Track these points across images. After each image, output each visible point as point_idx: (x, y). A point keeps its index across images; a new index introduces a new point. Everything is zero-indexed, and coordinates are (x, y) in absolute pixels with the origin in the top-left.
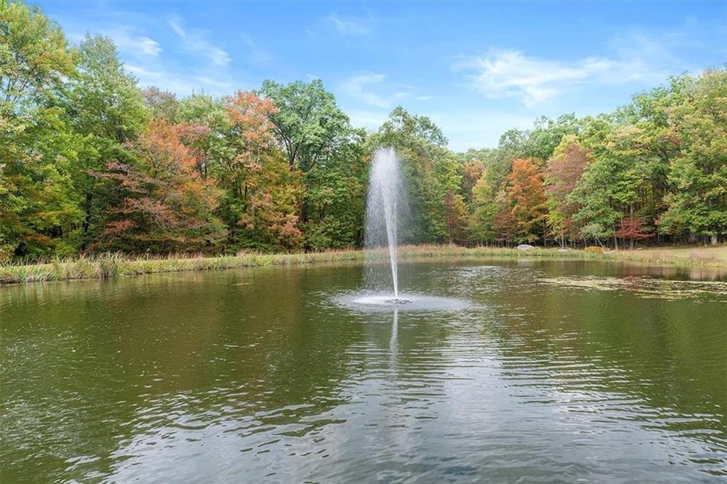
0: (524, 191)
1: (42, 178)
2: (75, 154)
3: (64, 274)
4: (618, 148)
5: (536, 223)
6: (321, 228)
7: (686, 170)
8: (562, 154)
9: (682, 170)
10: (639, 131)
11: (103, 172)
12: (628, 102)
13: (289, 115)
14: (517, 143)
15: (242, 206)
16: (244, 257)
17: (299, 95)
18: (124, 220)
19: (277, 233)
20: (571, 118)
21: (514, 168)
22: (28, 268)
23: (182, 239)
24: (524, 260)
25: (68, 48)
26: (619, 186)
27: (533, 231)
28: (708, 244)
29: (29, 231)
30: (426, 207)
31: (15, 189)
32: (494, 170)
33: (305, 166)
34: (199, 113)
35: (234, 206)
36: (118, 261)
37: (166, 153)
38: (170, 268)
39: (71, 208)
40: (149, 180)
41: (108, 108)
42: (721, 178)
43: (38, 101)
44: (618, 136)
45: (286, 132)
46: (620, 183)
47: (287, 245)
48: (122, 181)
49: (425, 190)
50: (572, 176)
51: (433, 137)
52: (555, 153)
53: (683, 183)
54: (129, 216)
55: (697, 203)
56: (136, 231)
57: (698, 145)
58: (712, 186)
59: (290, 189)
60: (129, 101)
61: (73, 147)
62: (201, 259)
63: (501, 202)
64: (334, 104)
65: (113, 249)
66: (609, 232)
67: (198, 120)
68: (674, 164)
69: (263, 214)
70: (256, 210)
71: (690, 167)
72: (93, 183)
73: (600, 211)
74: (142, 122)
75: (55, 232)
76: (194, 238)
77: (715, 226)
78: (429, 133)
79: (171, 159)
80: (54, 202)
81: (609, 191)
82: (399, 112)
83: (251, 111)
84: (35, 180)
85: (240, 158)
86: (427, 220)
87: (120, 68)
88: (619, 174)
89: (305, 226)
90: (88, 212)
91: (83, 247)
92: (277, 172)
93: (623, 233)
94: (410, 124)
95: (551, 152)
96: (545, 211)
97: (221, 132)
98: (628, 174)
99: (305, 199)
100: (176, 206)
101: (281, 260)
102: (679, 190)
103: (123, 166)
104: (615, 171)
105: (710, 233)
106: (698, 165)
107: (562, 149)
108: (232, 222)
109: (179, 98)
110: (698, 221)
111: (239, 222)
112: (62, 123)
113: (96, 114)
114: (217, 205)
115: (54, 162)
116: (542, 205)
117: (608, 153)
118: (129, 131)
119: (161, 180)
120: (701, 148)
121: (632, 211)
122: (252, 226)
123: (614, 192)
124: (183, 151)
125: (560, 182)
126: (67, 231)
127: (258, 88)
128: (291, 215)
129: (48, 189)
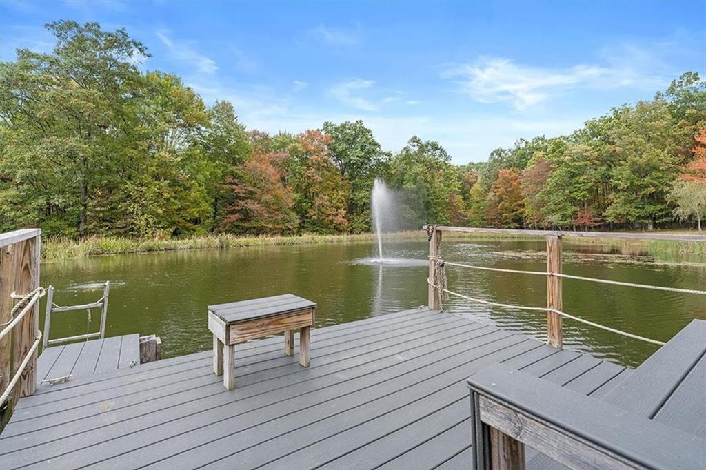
0: (507, 192)
1: (189, 189)
2: (208, 173)
3: (199, 246)
4: (574, 160)
5: (516, 215)
6: (362, 218)
7: (625, 175)
8: (533, 166)
9: (622, 176)
10: (588, 148)
11: (224, 184)
12: (583, 127)
13: (340, 145)
14: (503, 158)
15: (310, 204)
16: (306, 237)
17: (348, 131)
18: (236, 213)
19: (331, 221)
20: (542, 139)
21: (500, 176)
22: (180, 242)
23: (270, 226)
24: (506, 240)
25: (206, 110)
26: (575, 187)
27: (514, 221)
28: (645, 229)
29: (181, 220)
30: (436, 204)
31: (174, 195)
32: (486, 177)
33: (352, 177)
34: (284, 145)
35: (304, 204)
36: (229, 237)
37: (262, 172)
38: (260, 243)
39: (205, 206)
40: (250, 189)
41: (228, 145)
42: (652, 181)
43: (188, 142)
44: (573, 151)
45: (339, 156)
46: (575, 185)
47: (338, 230)
48: (235, 190)
49: (434, 192)
50: (540, 180)
51: (440, 156)
52: (528, 164)
53: (623, 185)
54: (238, 211)
55: (634, 200)
56: (242, 220)
57: (632, 157)
58: (646, 187)
59: (341, 193)
60: (239, 140)
61: (207, 169)
62: (279, 238)
63: (490, 200)
64: (371, 135)
65: (227, 232)
66: (568, 221)
67: (282, 149)
68: (615, 172)
69: (323, 209)
70: (318, 206)
71: (627, 173)
72: (219, 191)
73: (560, 206)
74: (247, 153)
75: (196, 221)
76: (278, 224)
77: (650, 216)
78: (437, 153)
79: (264, 175)
80: (196, 203)
81: (567, 191)
82: (415, 140)
83: (316, 142)
84: (185, 190)
85: (309, 173)
86: (436, 213)
87: (235, 120)
88: (574, 179)
89: (351, 217)
90: (215, 209)
91: (212, 230)
92: (333, 182)
93: (580, 222)
94: (423, 148)
95: (526, 165)
96: (522, 206)
97: (297, 156)
98: (582, 179)
99: (351, 199)
100: (267, 204)
101: (330, 239)
102: (619, 190)
103: (236, 181)
104: (572, 177)
105: (646, 221)
106: (633, 172)
107: (533, 162)
108: (303, 214)
109: (271, 136)
110: (635, 212)
111: (308, 215)
112: (201, 155)
113: (221, 149)
114: (293, 204)
115: (196, 179)
116: (521, 202)
117: (566, 164)
118: (239, 158)
119: (258, 188)
120: (635, 159)
121: (585, 206)
122: (315, 217)
123: (571, 192)
124: (271, 170)
125: (532, 185)
126: (204, 220)
127: (321, 128)
128: (342, 210)
129: (193, 194)
